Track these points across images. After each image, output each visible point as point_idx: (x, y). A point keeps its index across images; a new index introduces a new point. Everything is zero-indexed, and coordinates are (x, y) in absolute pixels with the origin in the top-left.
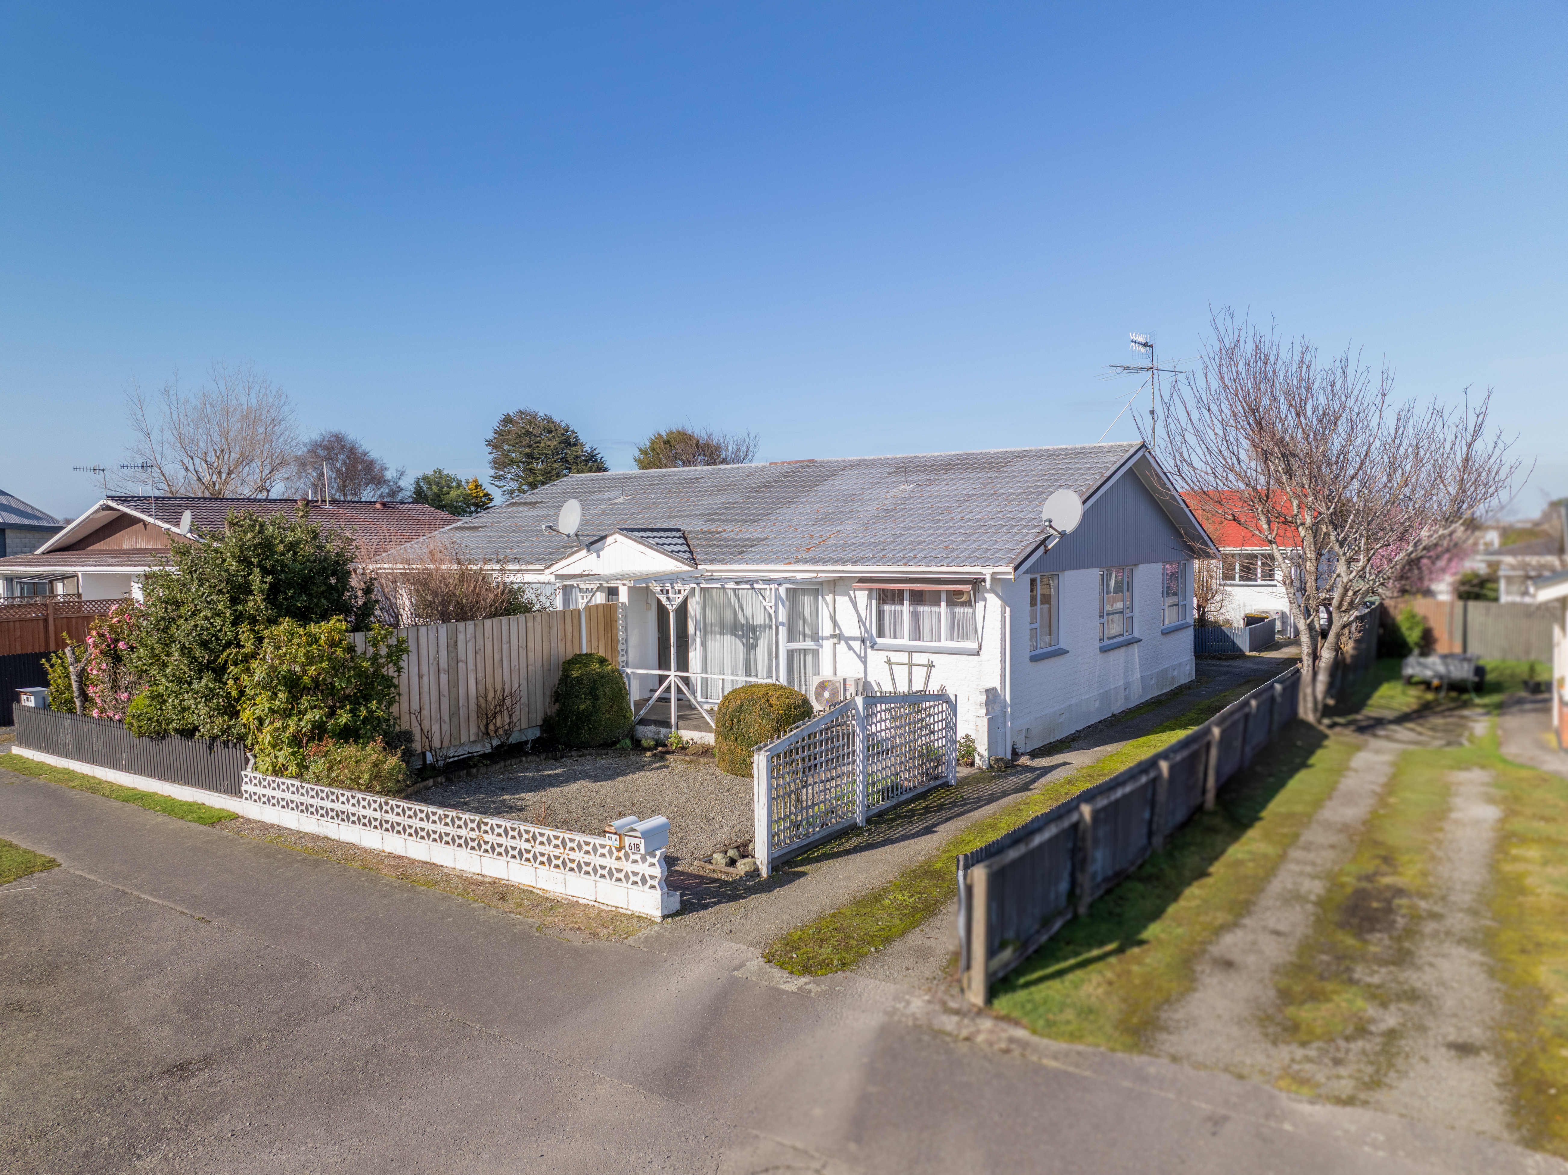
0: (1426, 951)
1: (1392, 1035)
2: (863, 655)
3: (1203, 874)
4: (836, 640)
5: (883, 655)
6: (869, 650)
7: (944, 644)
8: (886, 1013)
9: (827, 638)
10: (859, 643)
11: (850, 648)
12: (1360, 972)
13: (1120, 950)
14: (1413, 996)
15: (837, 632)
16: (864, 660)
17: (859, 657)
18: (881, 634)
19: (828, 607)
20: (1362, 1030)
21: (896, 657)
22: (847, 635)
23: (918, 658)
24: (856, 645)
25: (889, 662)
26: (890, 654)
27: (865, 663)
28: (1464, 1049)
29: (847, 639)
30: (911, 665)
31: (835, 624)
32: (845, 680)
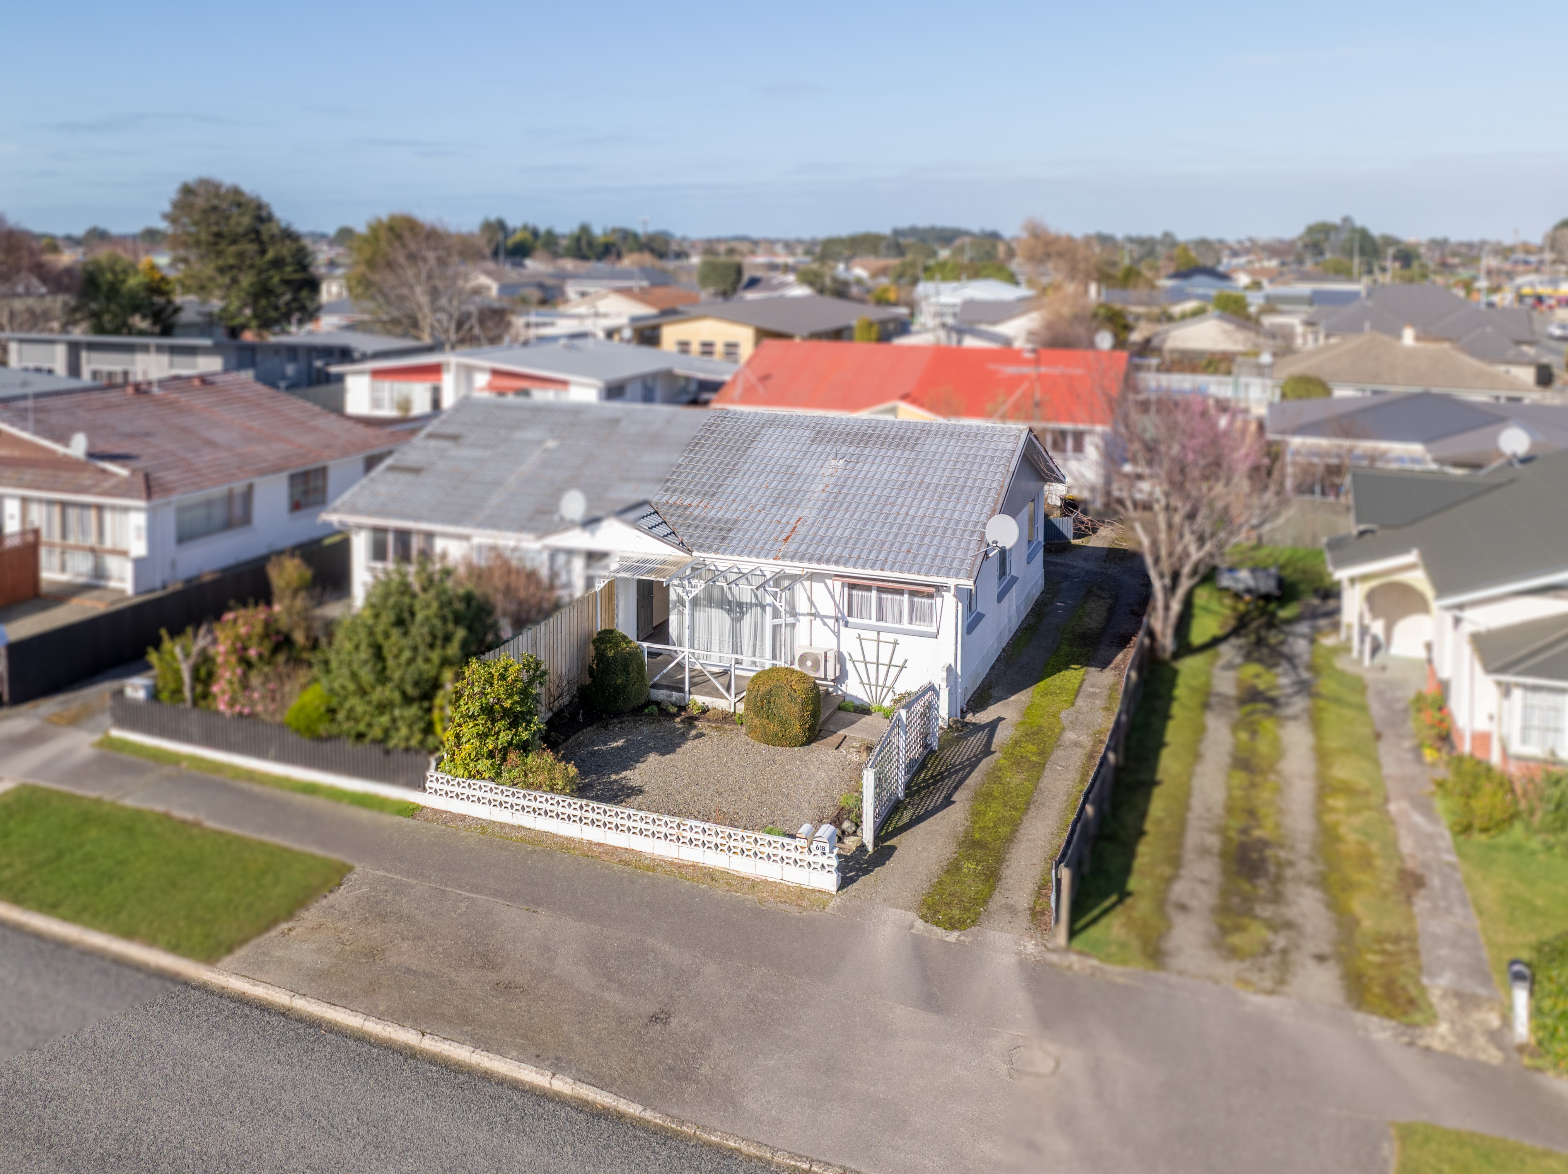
0: (1290, 890)
1: (1284, 952)
2: (836, 630)
3: (1141, 833)
4: (813, 618)
5: (855, 632)
6: (842, 628)
7: (905, 625)
8: (1016, 954)
9: (803, 615)
10: (833, 621)
11: (825, 624)
12: (1259, 910)
13: (1120, 901)
14: (1289, 925)
15: (814, 611)
16: (837, 635)
17: (833, 632)
18: (850, 614)
19: (805, 590)
20: (1268, 950)
21: (864, 634)
22: (822, 613)
23: (884, 636)
24: (831, 622)
25: (859, 637)
26: (860, 632)
27: (838, 637)
28: (1321, 958)
29: (822, 618)
30: (878, 642)
31: (812, 603)
32: (826, 653)
